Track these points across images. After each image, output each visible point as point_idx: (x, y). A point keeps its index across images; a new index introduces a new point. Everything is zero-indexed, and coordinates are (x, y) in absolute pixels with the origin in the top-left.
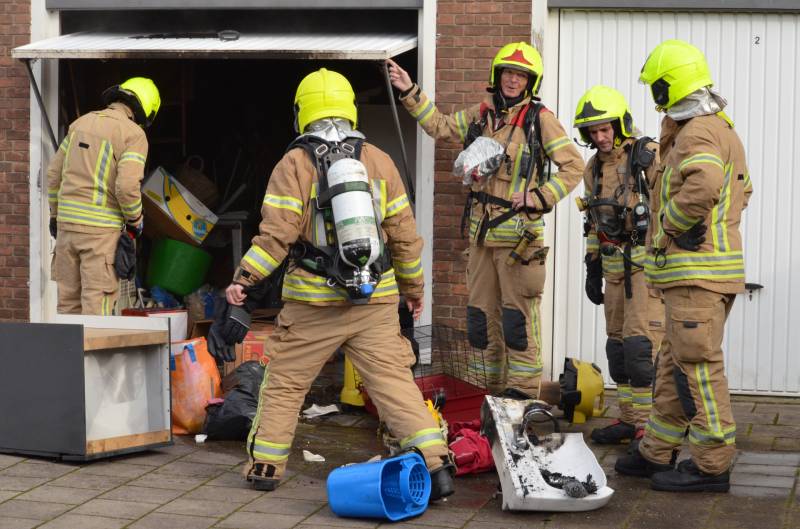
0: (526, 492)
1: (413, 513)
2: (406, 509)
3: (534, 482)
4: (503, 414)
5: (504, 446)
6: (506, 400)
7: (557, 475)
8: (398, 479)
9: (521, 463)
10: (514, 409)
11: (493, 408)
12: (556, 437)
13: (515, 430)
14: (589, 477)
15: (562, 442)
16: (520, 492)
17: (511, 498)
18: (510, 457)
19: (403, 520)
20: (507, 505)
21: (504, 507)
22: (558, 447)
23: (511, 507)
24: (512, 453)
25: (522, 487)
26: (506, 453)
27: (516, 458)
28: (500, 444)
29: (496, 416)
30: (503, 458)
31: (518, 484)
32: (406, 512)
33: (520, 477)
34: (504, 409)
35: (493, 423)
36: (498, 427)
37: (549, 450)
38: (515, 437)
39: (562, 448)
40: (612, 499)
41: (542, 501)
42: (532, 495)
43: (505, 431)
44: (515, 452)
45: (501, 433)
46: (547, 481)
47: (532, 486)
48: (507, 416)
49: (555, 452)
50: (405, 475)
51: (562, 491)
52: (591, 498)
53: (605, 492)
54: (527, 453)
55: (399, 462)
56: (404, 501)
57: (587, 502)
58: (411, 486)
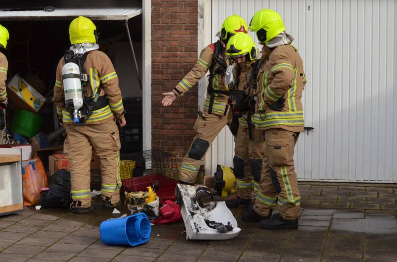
0: (198, 231)
1: (142, 242)
2: (139, 240)
3: (201, 226)
4: (186, 193)
5: (186, 208)
6: (187, 186)
7: (213, 222)
8: (134, 226)
9: (195, 216)
10: (192, 190)
11: (181, 190)
12: (212, 203)
13: (192, 200)
14: (229, 223)
15: (215, 206)
16: (195, 231)
17: (190, 233)
18: (189, 214)
19: (137, 246)
20: (189, 237)
21: (187, 238)
22: (213, 208)
23: (190, 238)
24: (190, 212)
25: (196, 228)
26: (188, 212)
27: (193, 214)
28: (185, 208)
29: (183, 194)
30: (186, 214)
31: (194, 227)
32: (139, 242)
33: (195, 223)
34: (186, 190)
35: (181, 197)
36: (183, 199)
37: (209, 210)
38: (192, 204)
39: (215, 209)
40: (240, 233)
41: (206, 235)
42: (201, 232)
43: (187, 201)
44: (192, 211)
45: (185, 202)
46: (208, 225)
47: (201, 228)
48: (188, 194)
49: (212, 211)
50: (138, 223)
51: (216, 230)
52: (230, 233)
53: (236, 230)
54: (198, 212)
55: (135, 217)
56: (138, 236)
57: (228, 235)
58: (141, 229)
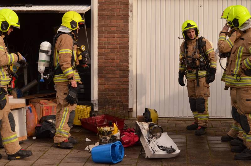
0: (154, 152)
1: (120, 161)
2: (118, 160)
3: (156, 149)
4: (142, 127)
5: (145, 137)
6: (143, 123)
7: (162, 146)
8: (115, 150)
9: (151, 143)
10: (145, 126)
11: (139, 125)
12: (158, 134)
13: (148, 132)
14: (171, 147)
15: (160, 136)
16: (153, 152)
17: (148, 154)
18: (147, 141)
19: (117, 163)
20: (148, 157)
21: (146, 157)
22: (159, 137)
23: (149, 157)
24: (147, 140)
25: (153, 151)
26: (146, 140)
27: (149, 141)
28: (143, 137)
29: (141, 128)
30: (144, 141)
31: (151, 150)
32: (117, 161)
33: (152, 147)
34: (142, 125)
35: (140, 130)
36: (142, 132)
37: (157, 138)
38: (148, 135)
39: (161, 137)
40: (179, 154)
41: (159, 155)
42: (156, 153)
43: (145, 133)
44: (149, 140)
45: (143, 134)
46: (159, 148)
47: (155, 150)
48: (144, 128)
49: (159, 139)
50: (117, 148)
51: (165, 152)
52: (174, 153)
53: (178, 151)
54: (152, 140)
55: (115, 144)
56: (117, 157)
57: (173, 155)
58: (119, 151)
